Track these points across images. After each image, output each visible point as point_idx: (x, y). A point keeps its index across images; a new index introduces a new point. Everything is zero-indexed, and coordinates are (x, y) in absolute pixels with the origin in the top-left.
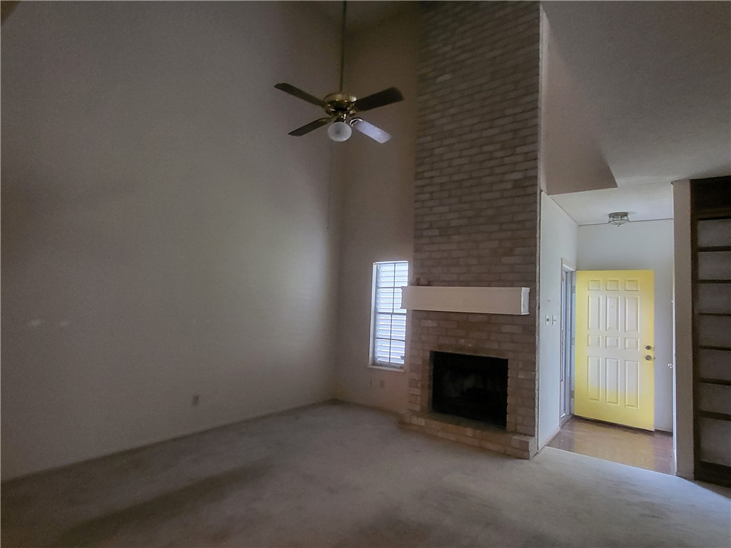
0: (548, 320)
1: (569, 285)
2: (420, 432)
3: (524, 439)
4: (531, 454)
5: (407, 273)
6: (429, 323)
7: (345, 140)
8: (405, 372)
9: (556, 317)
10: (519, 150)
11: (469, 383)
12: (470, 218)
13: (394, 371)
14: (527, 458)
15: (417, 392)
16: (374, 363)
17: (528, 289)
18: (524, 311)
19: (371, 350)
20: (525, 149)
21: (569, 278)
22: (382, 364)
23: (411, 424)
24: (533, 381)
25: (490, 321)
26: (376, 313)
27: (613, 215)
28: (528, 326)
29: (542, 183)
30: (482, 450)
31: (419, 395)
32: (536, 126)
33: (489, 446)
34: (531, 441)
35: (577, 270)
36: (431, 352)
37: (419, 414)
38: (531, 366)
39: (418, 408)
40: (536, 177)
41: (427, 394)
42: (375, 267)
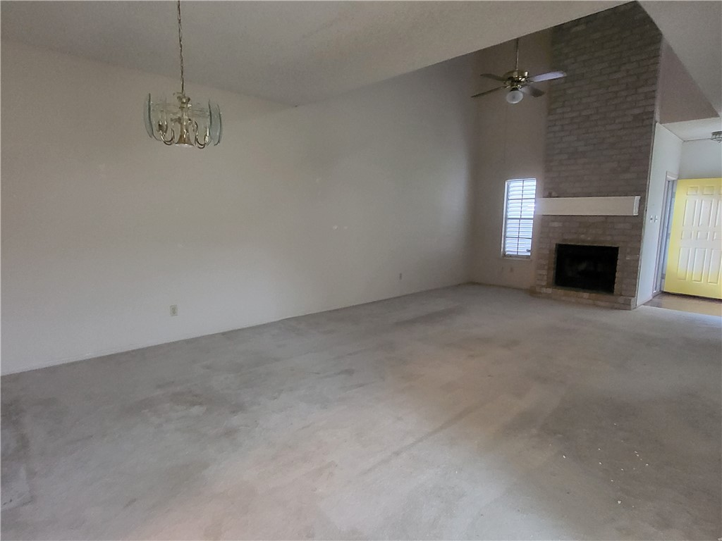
0: (651, 219)
1: (670, 191)
2: (548, 297)
3: (628, 298)
4: (632, 307)
5: (535, 188)
6: (556, 224)
7: (516, 102)
8: (531, 261)
9: (658, 217)
10: (640, 90)
11: (583, 266)
12: (594, 144)
13: (521, 261)
14: (630, 310)
15: (544, 272)
16: (505, 255)
17: (639, 197)
18: (635, 213)
19: (502, 246)
20: (646, 89)
21: (671, 185)
22: (511, 256)
23: (540, 293)
24: (637, 261)
25: (607, 220)
26: (507, 219)
27: (715, 134)
28: (637, 224)
29: (657, 117)
30: (596, 306)
31: (547, 274)
32: (656, 71)
33: (599, 303)
34: (633, 299)
35: (678, 179)
36: (556, 244)
37: (548, 286)
38: (637, 251)
39: (544, 283)
40: (653, 112)
41: (552, 273)
42: (506, 183)
